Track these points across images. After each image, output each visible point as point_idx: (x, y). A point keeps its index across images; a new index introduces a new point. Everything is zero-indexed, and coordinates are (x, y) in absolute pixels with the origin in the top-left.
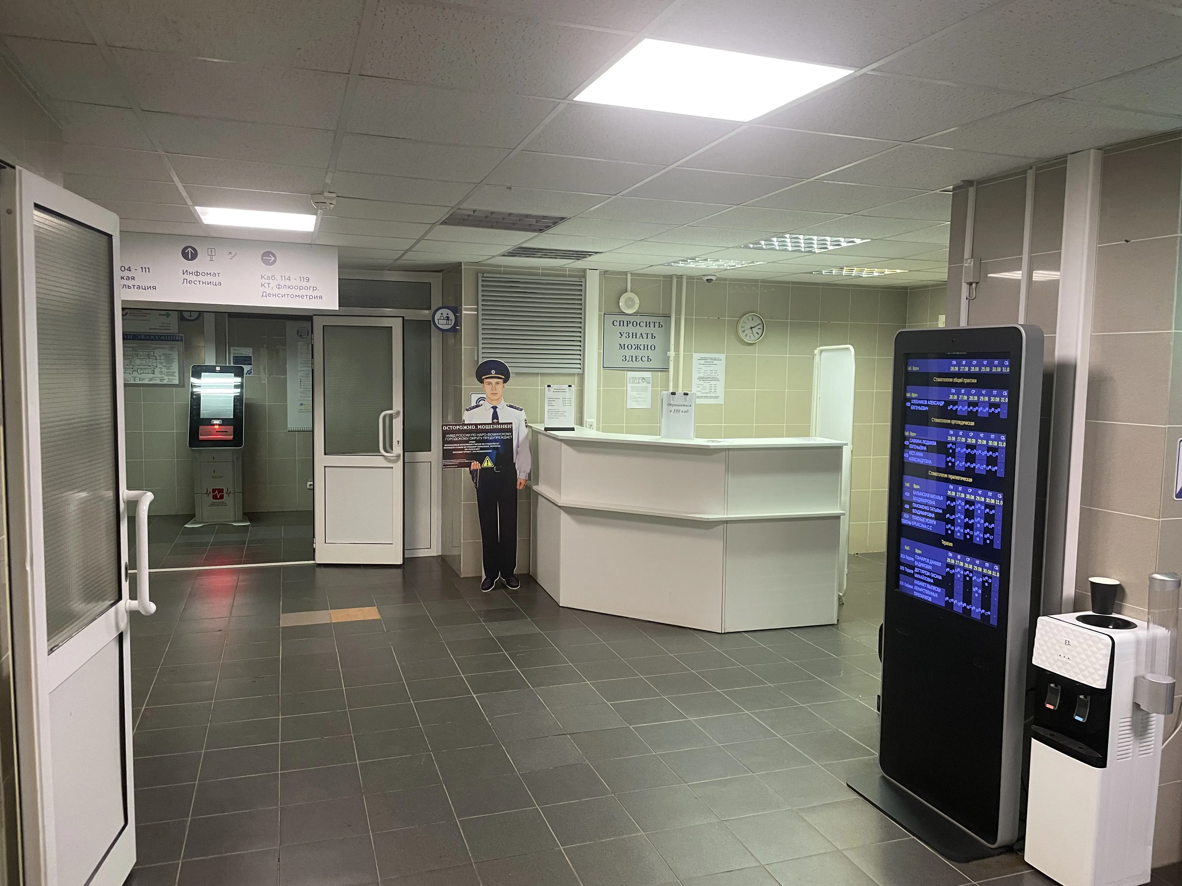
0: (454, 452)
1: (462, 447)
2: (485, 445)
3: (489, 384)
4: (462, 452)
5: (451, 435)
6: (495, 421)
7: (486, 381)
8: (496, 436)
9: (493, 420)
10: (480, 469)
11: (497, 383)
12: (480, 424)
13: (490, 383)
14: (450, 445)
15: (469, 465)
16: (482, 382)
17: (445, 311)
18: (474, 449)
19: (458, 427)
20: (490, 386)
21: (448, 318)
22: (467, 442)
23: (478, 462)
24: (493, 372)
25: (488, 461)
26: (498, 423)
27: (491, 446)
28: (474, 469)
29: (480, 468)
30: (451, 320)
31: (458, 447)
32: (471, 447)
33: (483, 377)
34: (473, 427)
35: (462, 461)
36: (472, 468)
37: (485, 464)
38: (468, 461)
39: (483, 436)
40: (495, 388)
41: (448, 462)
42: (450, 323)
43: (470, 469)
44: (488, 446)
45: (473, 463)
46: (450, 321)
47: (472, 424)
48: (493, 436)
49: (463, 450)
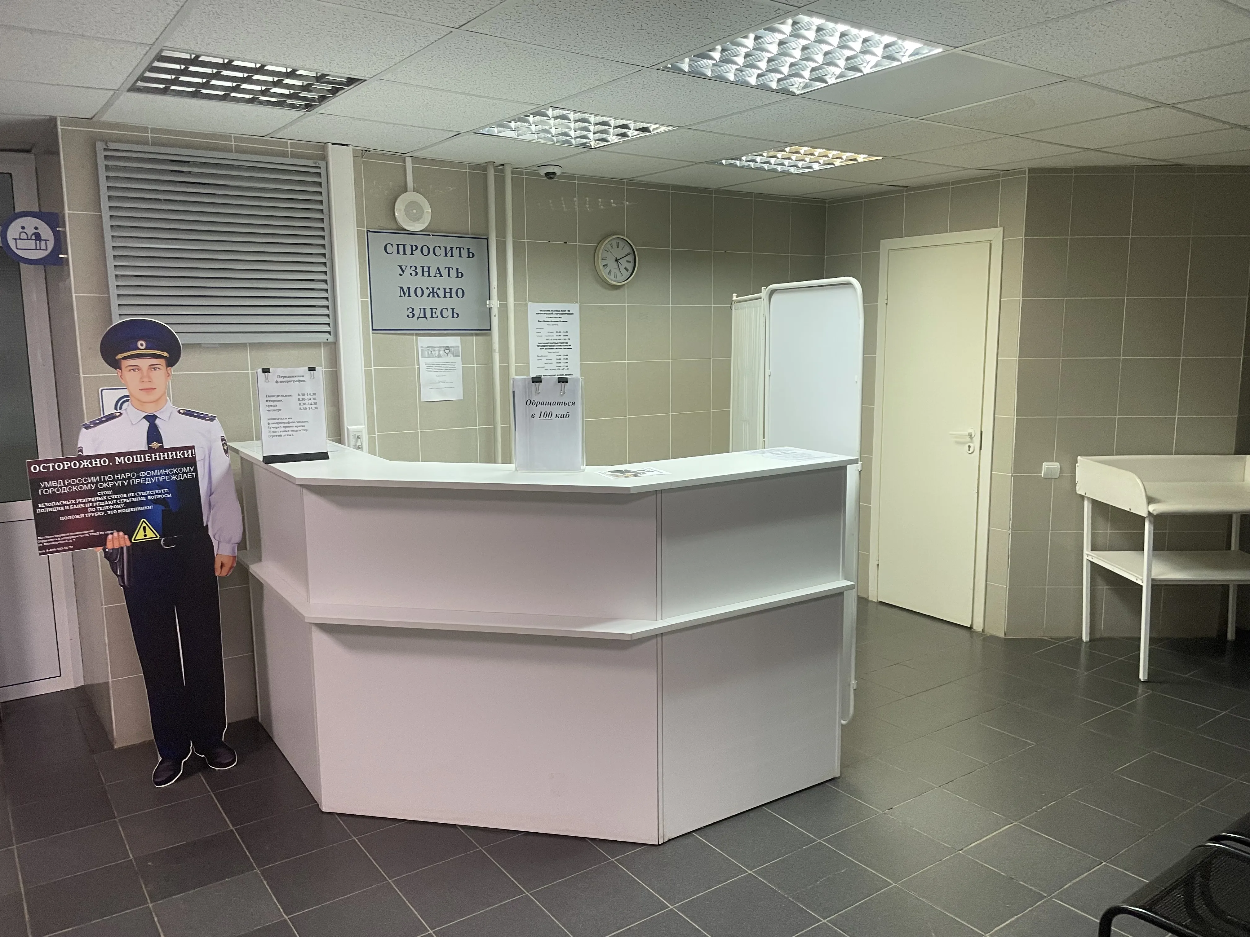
0: (62, 518)
1: (82, 506)
2: (135, 497)
3: (133, 369)
4: (82, 516)
5: (51, 483)
6: (155, 445)
7: (125, 363)
8: (159, 475)
9: (149, 441)
10: (128, 548)
11: (152, 367)
12: (119, 455)
13: (135, 368)
14: (52, 504)
15: (101, 542)
16: (115, 365)
17: (31, 223)
18: (111, 507)
19: (66, 465)
20: (136, 375)
21: (38, 237)
22: (92, 493)
23: (121, 533)
24: (142, 345)
25: (144, 528)
26: (162, 449)
27: (149, 498)
28: (113, 549)
29: (129, 544)
30: (46, 240)
31: (71, 507)
32: (102, 503)
33: (119, 357)
34: (105, 462)
35: (85, 534)
36: (109, 546)
37: (140, 536)
38: (98, 534)
39: (130, 478)
40: (149, 377)
41: (49, 540)
42: (43, 247)
43: (104, 550)
44: (144, 498)
45: (110, 537)
46: (43, 243)
47: (101, 456)
48: (153, 477)
49: (85, 510)
